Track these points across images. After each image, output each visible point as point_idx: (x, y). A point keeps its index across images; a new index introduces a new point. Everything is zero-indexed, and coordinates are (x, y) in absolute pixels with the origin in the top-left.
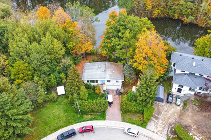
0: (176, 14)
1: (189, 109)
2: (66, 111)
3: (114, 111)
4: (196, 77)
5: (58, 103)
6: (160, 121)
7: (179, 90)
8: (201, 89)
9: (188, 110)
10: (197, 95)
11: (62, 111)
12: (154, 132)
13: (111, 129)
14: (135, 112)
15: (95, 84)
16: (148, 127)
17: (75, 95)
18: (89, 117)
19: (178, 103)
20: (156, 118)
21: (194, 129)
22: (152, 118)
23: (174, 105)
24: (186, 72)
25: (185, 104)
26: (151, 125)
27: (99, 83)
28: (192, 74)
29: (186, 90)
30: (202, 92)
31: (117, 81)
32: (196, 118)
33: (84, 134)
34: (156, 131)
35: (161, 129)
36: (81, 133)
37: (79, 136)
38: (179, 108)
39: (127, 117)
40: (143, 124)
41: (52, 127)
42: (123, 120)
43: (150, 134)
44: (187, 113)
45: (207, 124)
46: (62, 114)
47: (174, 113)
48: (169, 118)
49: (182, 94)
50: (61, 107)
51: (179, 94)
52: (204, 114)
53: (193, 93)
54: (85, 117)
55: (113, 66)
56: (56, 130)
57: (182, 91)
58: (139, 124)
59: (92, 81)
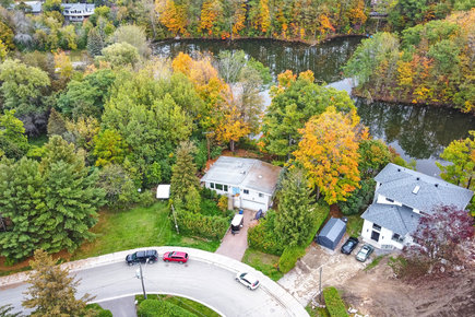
1: (377, 271)
2: (158, 225)
4: (414, 215)
5: (151, 209)
6: (310, 277)
7: (375, 236)
9: (373, 272)
11: (153, 223)
12: (288, 290)
13: (214, 267)
15: (222, 192)
16: (281, 281)
18: (192, 241)
19: (361, 256)
20: (305, 271)
21: (365, 305)
22: (297, 268)
23: (352, 259)
24: (395, 203)
25: (376, 261)
26: (289, 281)
27: (230, 191)
28: (407, 209)
29: (386, 235)
31: (260, 195)
32: (380, 288)
33: (170, 264)
34: (292, 290)
35: (304, 290)
36: (165, 260)
37: (160, 265)
38: (358, 266)
39: (255, 256)
40: (276, 274)
41: (127, 242)
42: (245, 260)
44: (369, 276)
45: (396, 304)
46: (151, 227)
47: (345, 271)
48: (330, 277)
49: (378, 245)
50: (154, 217)
52: (402, 286)
53: (400, 246)
54: (184, 240)
55: (265, 169)
56: (130, 247)
57: (380, 237)
58: (269, 272)
59: (219, 187)
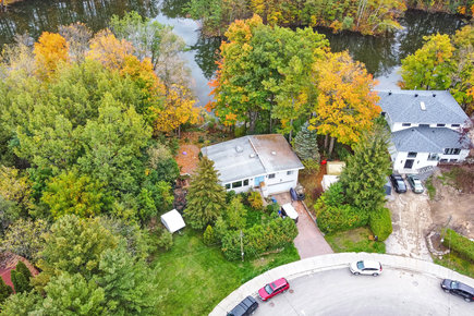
0: (313, 17)
1: (443, 194)
2: (206, 264)
3: (307, 236)
4: (434, 130)
6: (405, 232)
7: (409, 164)
8: (447, 152)
9: (441, 197)
10: (443, 164)
11: (197, 265)
12: (403, 255)
13: (322, 275)
15: (243, 189)
17: (220, 222)
18: (263, 262)
19: (419, 186)
21: (471, 229)
23: (412, 195)
24: (412, 126)
25: (430, 186)
26: (392, 243)
27: (252, 184)
28: (424, 127)
29: (422, 161)
30: (449, 157)
31: (289, 173)
33: (273, 300)
34: (407, 253)
35: (414, 246)
38: (423, 199)
39: (341, 240)
40: (378, 246)
41: (195, 308)
42: (336, 250)
44: (443, 203)
46: (201, 273)
47: (420, 209)
48: (417, 221)
49: (414, 170)
50: (190, 257)
51: (408, 171)
52: (472, 197)
54: (256, 264)
55: (266, 142)
57: (415, 163)
58: (369, 247)
59: (237, 185)
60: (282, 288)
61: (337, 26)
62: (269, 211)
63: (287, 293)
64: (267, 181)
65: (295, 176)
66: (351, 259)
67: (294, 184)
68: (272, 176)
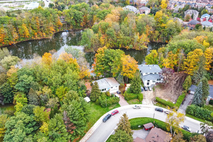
2: (97, 109)
3: (122, 101)
4: (154, 74)
6: (147, 99)
7: (148, 84)
9: (156, 91)
10: (157, 83)
11: (95, 109)
14: (134, 98)
15: (105, 91)
16: (143, 103)
17: (100, 98)
18: (111, 108)
19: (150, 89)
20: (145, 99)
21: (163, 97)
22: (143, 99)
23: (149, 91)
24: (148, 74)
25: (153, 89)
26: (144, 102)
27: (107, 90)
28: (151, 74)
29: (151, 83)
30: (158, 81)
32: (161, 93)
33: (115, 115)
34: (147, 104)
35: (149, 102)
37: (113, 117)
38: (152, 92)
39: (131, 101)
40: (140, 103)
42: (130, 104)
43: (146, 106)
45: (167, 94)
46: (96, 111)
47: (151, 94)
48: (150, 97)
49: (149, 85)
50: (93, 108)
51: (148, 86)
52: (164, 90)
53: (155, 83)
54: (110, 108)
55: (110, 80)
58: (138, 103)
59: (103, 90)
60: (117, 112)
61: (128, 47)
62: (112, 96)
63: (118, 114)
64: (111, 89)
65: (118, 88)
66: (133, 106)
67: (118, 90)
68: (112, 88)
